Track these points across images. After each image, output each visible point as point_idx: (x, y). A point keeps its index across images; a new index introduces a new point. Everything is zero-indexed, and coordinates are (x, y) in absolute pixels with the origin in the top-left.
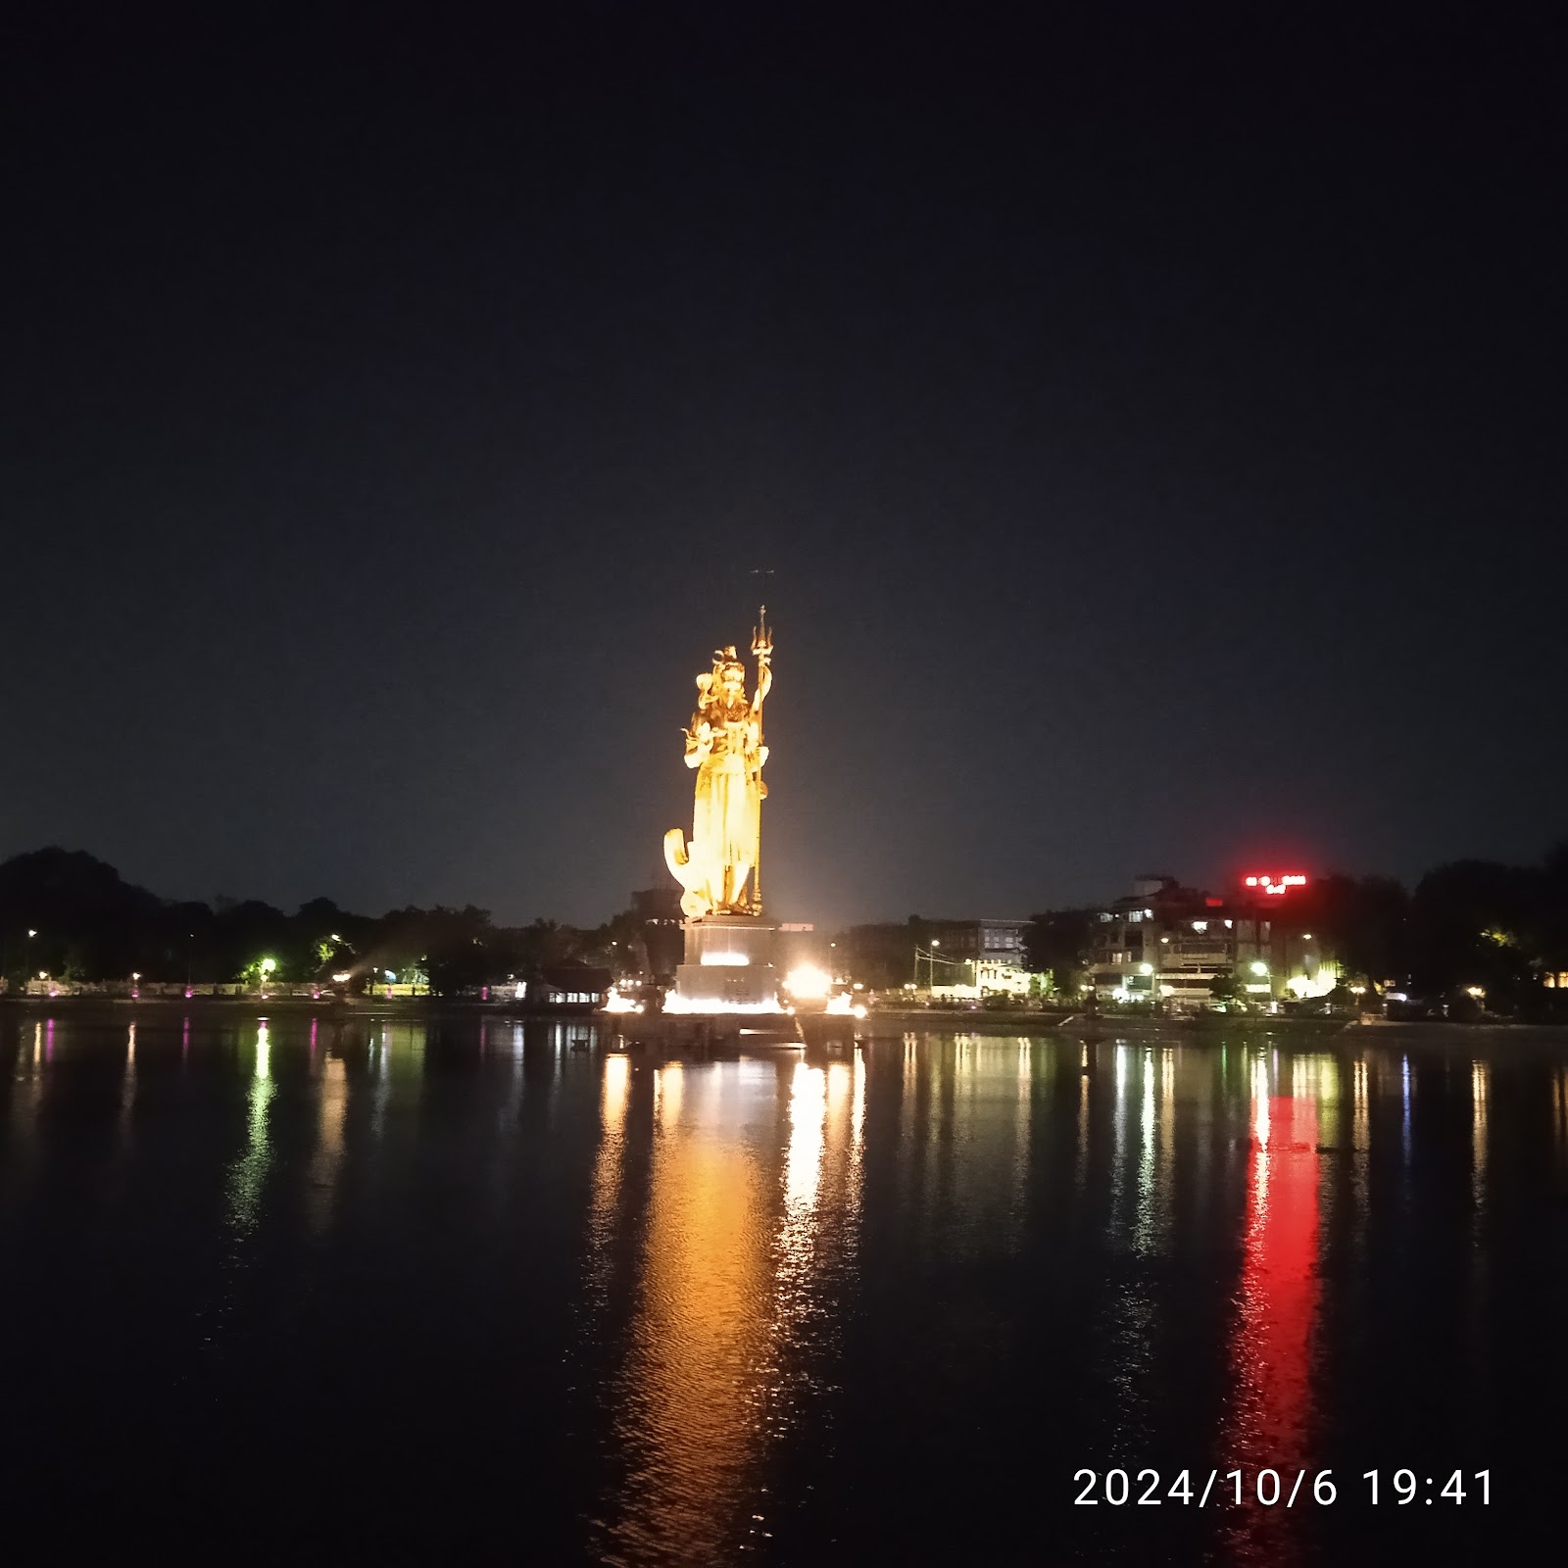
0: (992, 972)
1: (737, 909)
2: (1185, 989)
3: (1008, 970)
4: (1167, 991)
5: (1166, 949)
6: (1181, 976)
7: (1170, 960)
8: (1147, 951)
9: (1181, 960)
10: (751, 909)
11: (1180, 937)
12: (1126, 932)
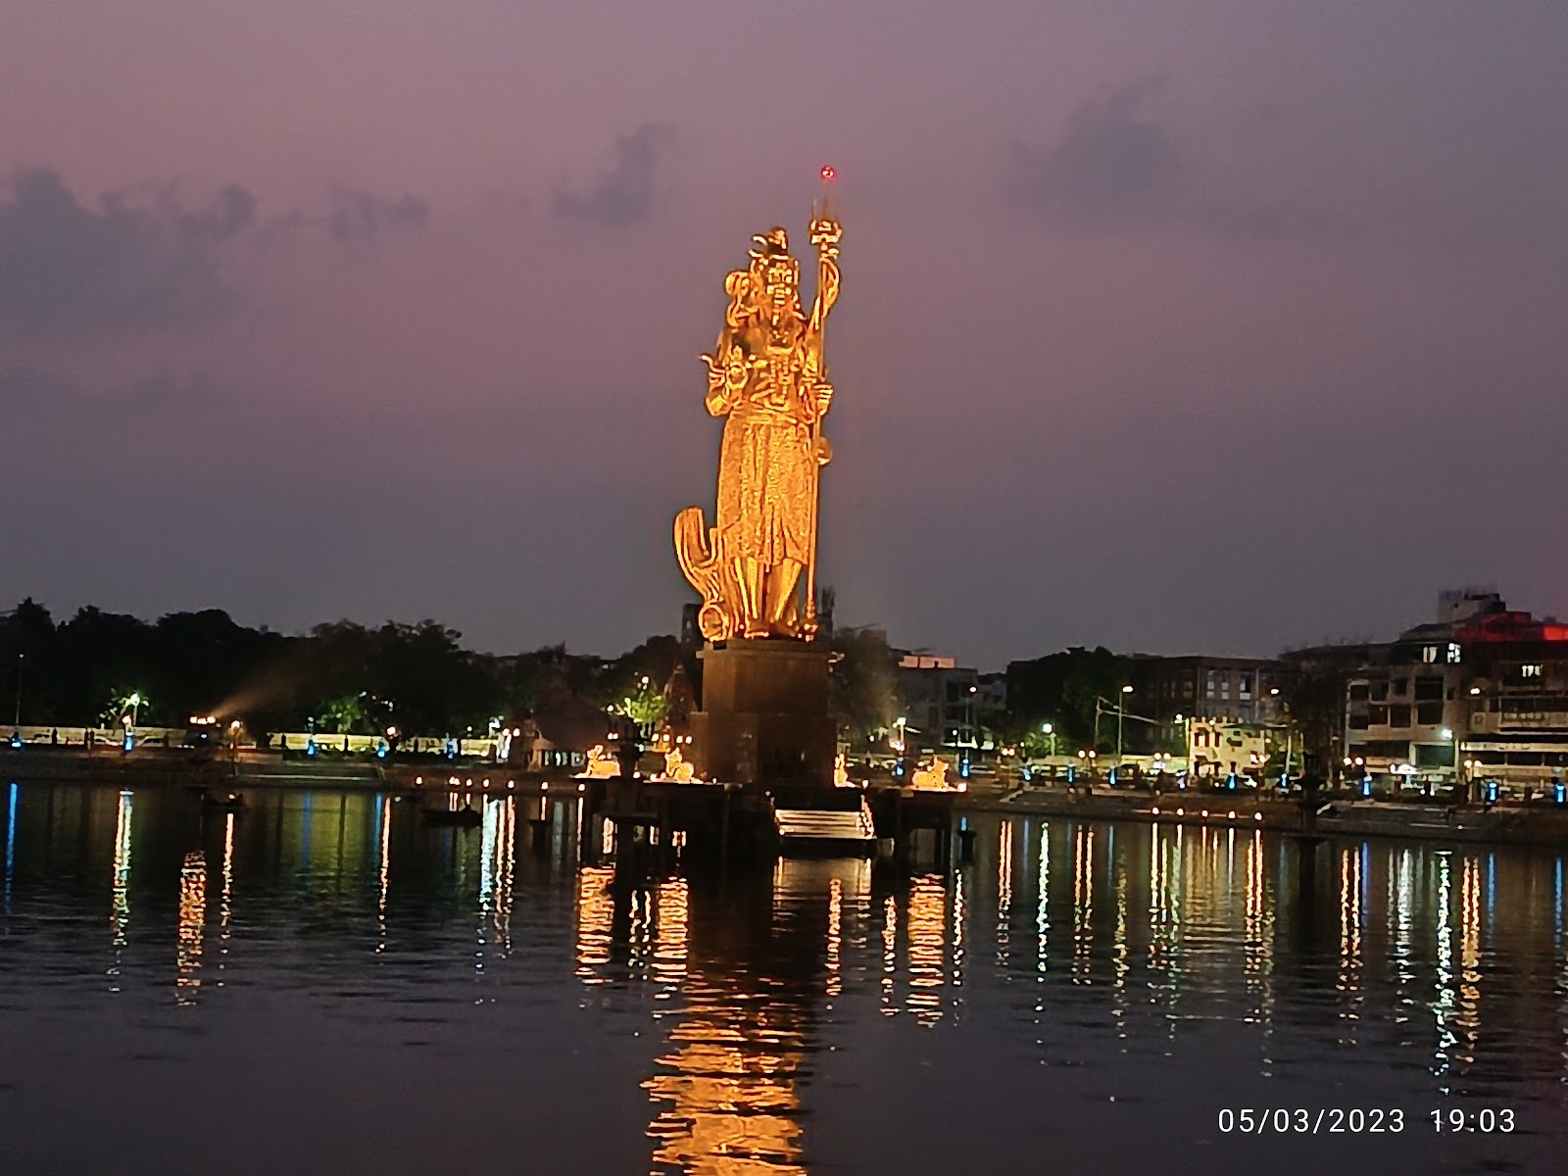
0: (1212, 737)
1: (781, 629)
2: (1506, 766)
3: (1237, 734)
4: (1476, 769)
5: (1477, 704)
6: (1497, 747)
7: (1483, 721)
8: (1448, 708)
9: (1500, 722)
10: (802, 630)
11: (1500, 687)
12: (1417, 679)
